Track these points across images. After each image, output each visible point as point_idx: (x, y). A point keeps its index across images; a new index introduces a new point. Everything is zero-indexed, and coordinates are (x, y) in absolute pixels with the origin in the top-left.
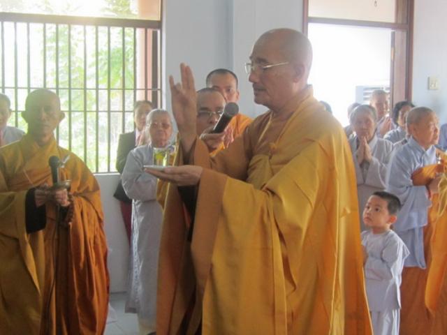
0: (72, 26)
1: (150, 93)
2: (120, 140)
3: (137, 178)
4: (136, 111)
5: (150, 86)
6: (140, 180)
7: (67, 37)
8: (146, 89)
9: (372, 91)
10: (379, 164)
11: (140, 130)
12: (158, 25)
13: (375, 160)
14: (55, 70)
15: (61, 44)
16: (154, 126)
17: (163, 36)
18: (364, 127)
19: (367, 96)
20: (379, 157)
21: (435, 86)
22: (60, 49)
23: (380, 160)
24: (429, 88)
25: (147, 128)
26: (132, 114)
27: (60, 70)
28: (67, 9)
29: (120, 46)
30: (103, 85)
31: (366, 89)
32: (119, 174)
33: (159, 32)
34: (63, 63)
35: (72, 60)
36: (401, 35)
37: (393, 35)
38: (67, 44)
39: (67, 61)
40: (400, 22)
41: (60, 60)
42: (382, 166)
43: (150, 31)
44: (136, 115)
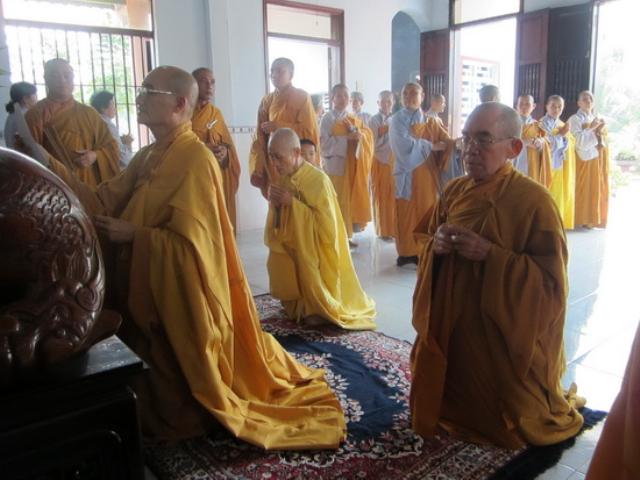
17: (156, 45)
37: (329, 49)
40: (334, 39)
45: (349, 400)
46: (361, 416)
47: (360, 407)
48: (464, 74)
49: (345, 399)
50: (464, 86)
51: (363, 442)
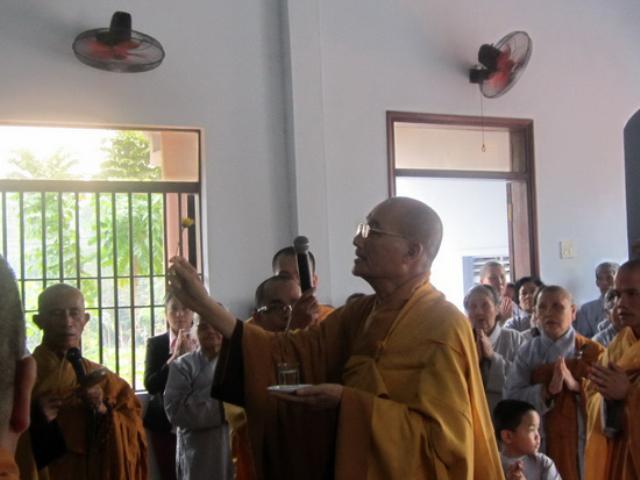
0: (80, 195)
2: (149, 346)
3: (186, 399)
4: (169, 306)
6: (190, 401)
7: (56, 204)
9: (483, 263)
10: (504, 362)
12: (196, 188)
13: (498, 356)
14: (41, 249)
15: (48, 215)
17: (204, 203)
18: (481, 312)
19: (478, 270)
20: (503, 352)
21: (569, 252)
22: (47, 221)
23: (504, 357)
24: (561, 257)
26: (163, 309)
27: (48, 249)
28: (57, 165)
31: (477, 260)
32: (146, 393)
33: (197, 197)
34: (52, 240)
35: (64, 234)
36: (519, 188)
37: (509, 187)
38: (57, 213)
39: (57, 237)
40: (517, 170)
41: (48, 235)
42: (508, 365)
43: (185, 197)
44: (169, 312)
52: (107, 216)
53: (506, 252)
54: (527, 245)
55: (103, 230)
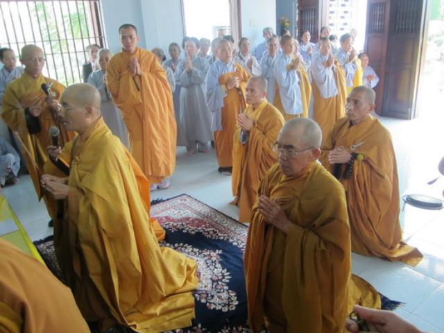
1: (98, 39)
5: (97, 35)
8: (95, 38)
11: (94, 62)
16: (101, 60)
17: (101, 5)
21: (253, 24)
25: (97, 61)
29: (76, 11)
30: (69, 36)
33: (97, 2)
34: (43, 24)
45: (230, 291)
46: (236, 306)
47: (236, 298)
48: (331, 5)
49: (227, 290)
50: (331, 15)
51: (235, 329)
52: (65, 13)
53: (229, 24)
54: (237, 21)
55: (65, 19)
